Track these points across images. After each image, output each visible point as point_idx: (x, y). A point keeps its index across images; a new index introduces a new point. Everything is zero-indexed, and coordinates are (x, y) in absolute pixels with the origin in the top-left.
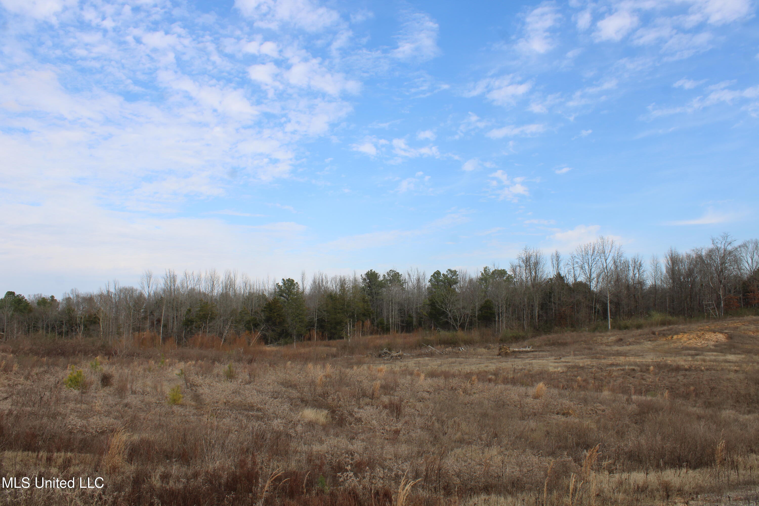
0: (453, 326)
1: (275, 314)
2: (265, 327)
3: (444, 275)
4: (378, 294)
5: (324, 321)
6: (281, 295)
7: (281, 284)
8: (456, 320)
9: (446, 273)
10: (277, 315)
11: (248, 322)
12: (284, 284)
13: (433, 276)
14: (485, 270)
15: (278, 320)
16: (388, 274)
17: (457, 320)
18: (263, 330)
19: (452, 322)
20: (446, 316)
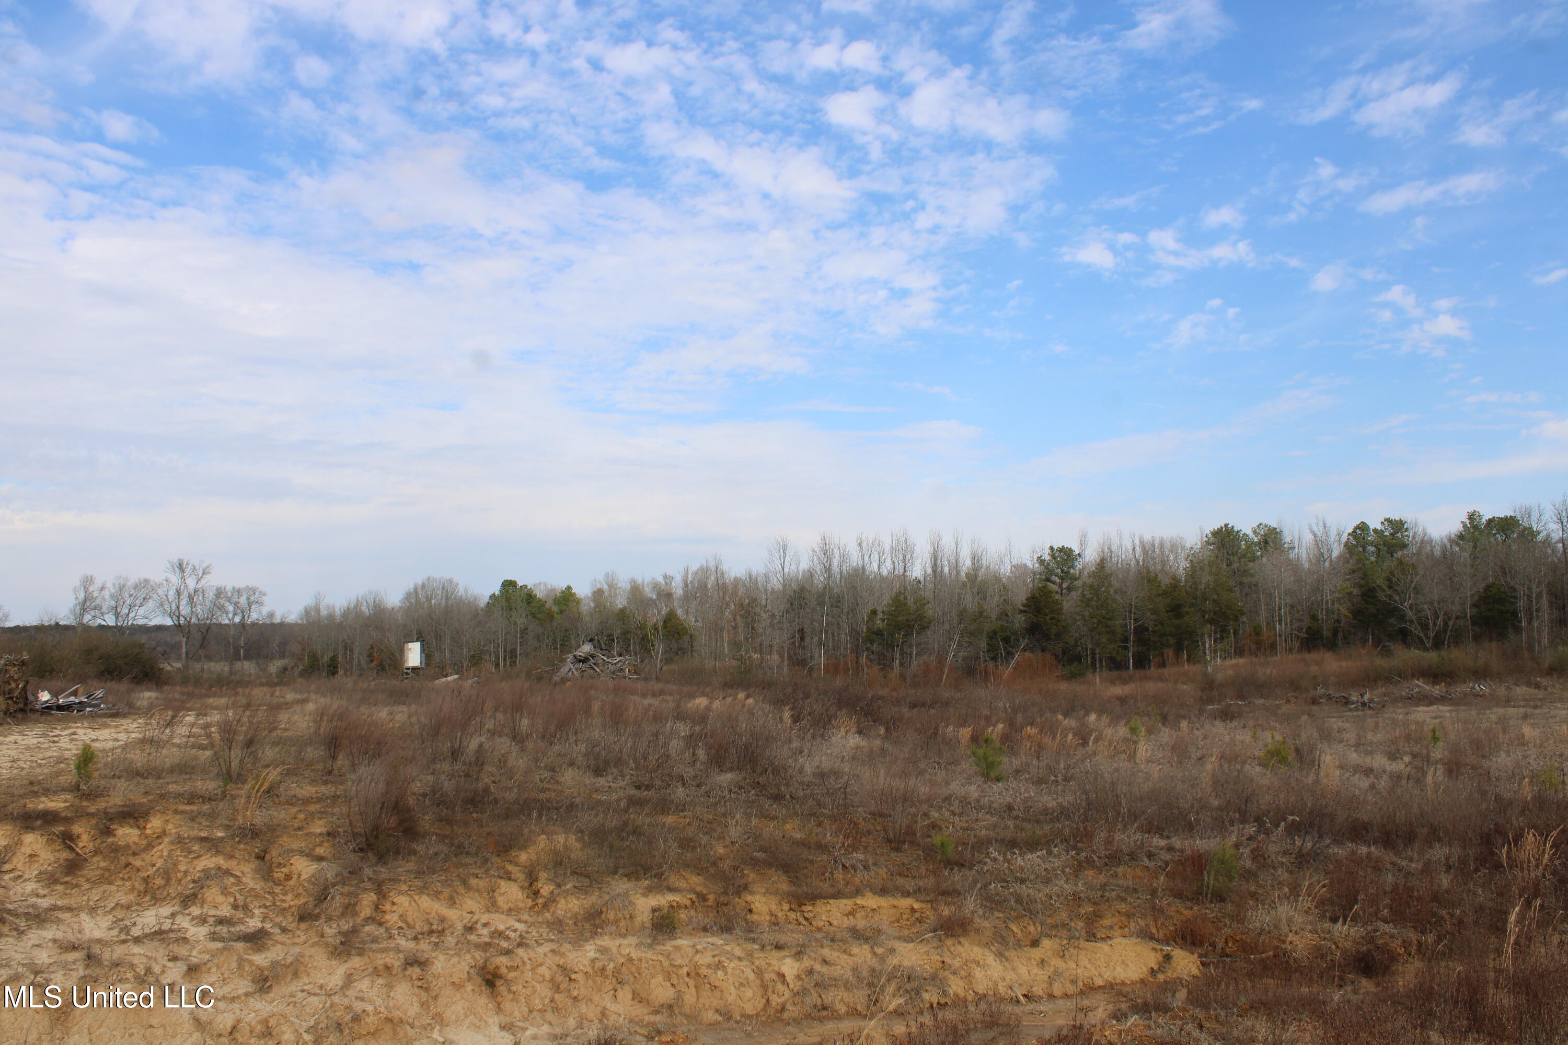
0: (1419, 637)
1: (1048, 618)
2: (1027, 645)
3: (1375, 531)
4: (1245, 573)
5: (1147, 629)
6: (1048, 580)
7: (1047, 557)
8: (1425, 627)
9: (1379, 527)
10: (1051, 619)
11: (992, 635)
12: (1053, 557)
13: (1353, 534)
14: (1471, 517)
15: (1054, 630)
16: (1255, 532)
17: (1427, 625)
18: (1024, 650)
19: (1415, 629)
20: (1402, 617)
